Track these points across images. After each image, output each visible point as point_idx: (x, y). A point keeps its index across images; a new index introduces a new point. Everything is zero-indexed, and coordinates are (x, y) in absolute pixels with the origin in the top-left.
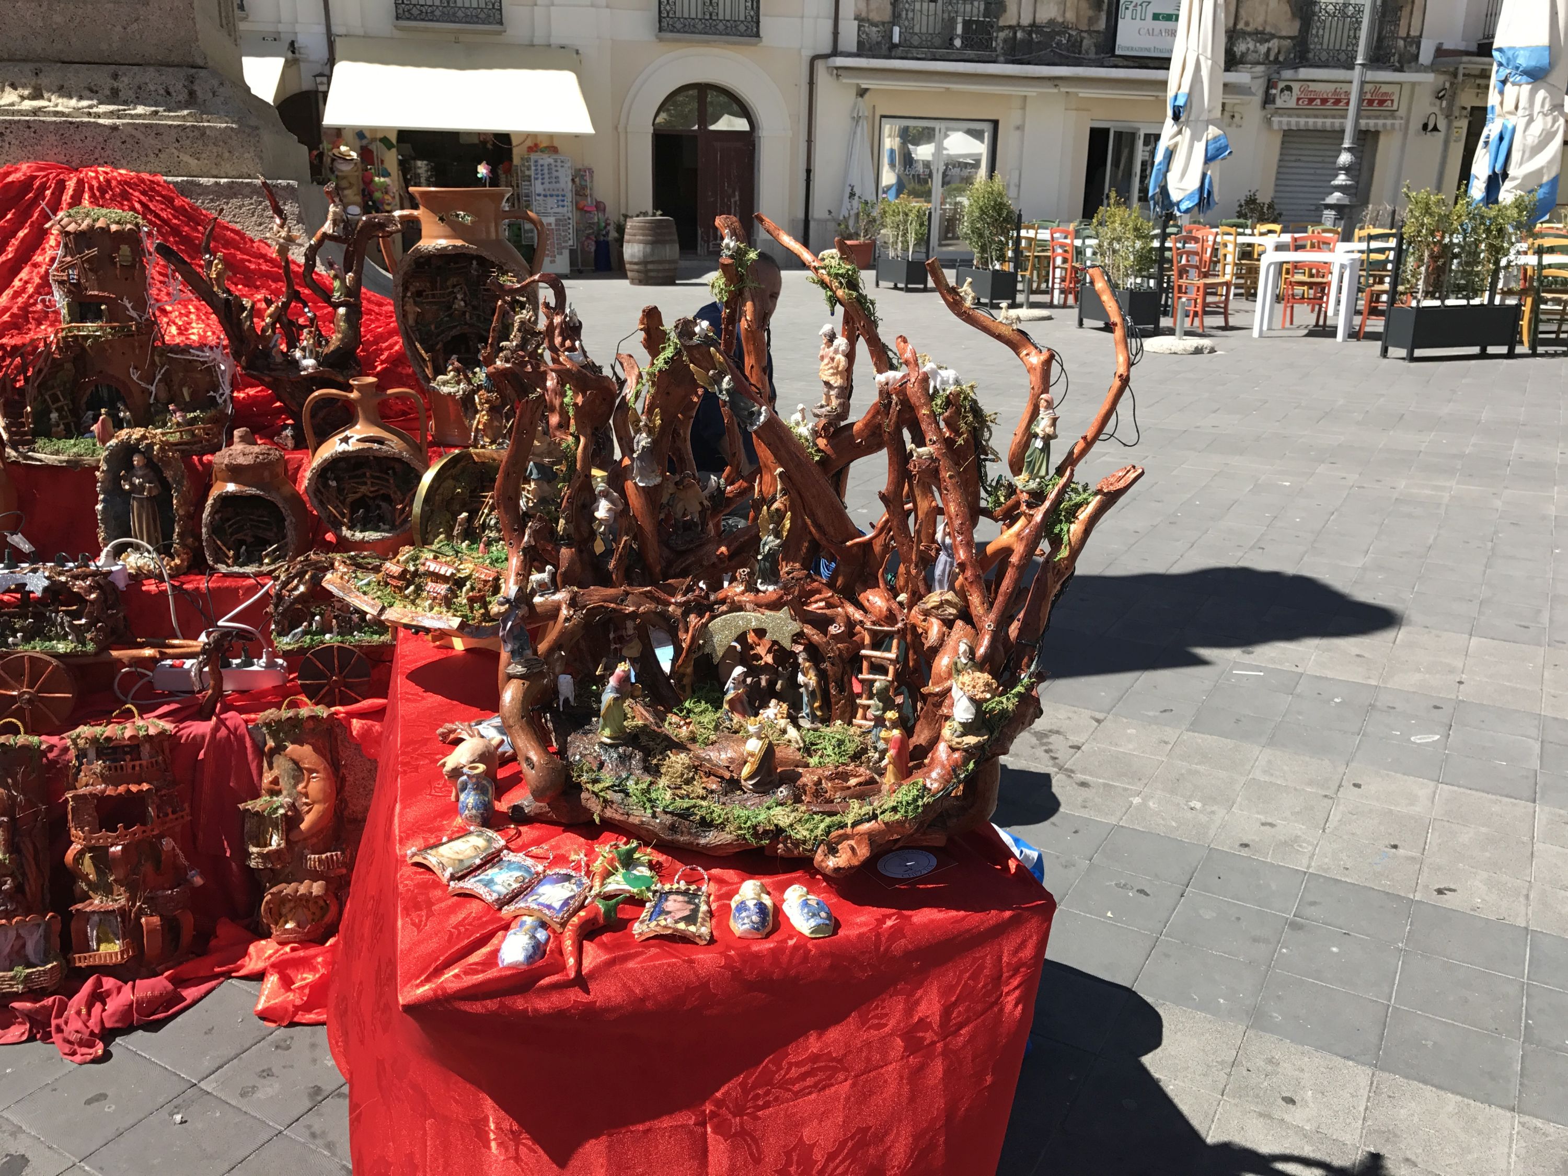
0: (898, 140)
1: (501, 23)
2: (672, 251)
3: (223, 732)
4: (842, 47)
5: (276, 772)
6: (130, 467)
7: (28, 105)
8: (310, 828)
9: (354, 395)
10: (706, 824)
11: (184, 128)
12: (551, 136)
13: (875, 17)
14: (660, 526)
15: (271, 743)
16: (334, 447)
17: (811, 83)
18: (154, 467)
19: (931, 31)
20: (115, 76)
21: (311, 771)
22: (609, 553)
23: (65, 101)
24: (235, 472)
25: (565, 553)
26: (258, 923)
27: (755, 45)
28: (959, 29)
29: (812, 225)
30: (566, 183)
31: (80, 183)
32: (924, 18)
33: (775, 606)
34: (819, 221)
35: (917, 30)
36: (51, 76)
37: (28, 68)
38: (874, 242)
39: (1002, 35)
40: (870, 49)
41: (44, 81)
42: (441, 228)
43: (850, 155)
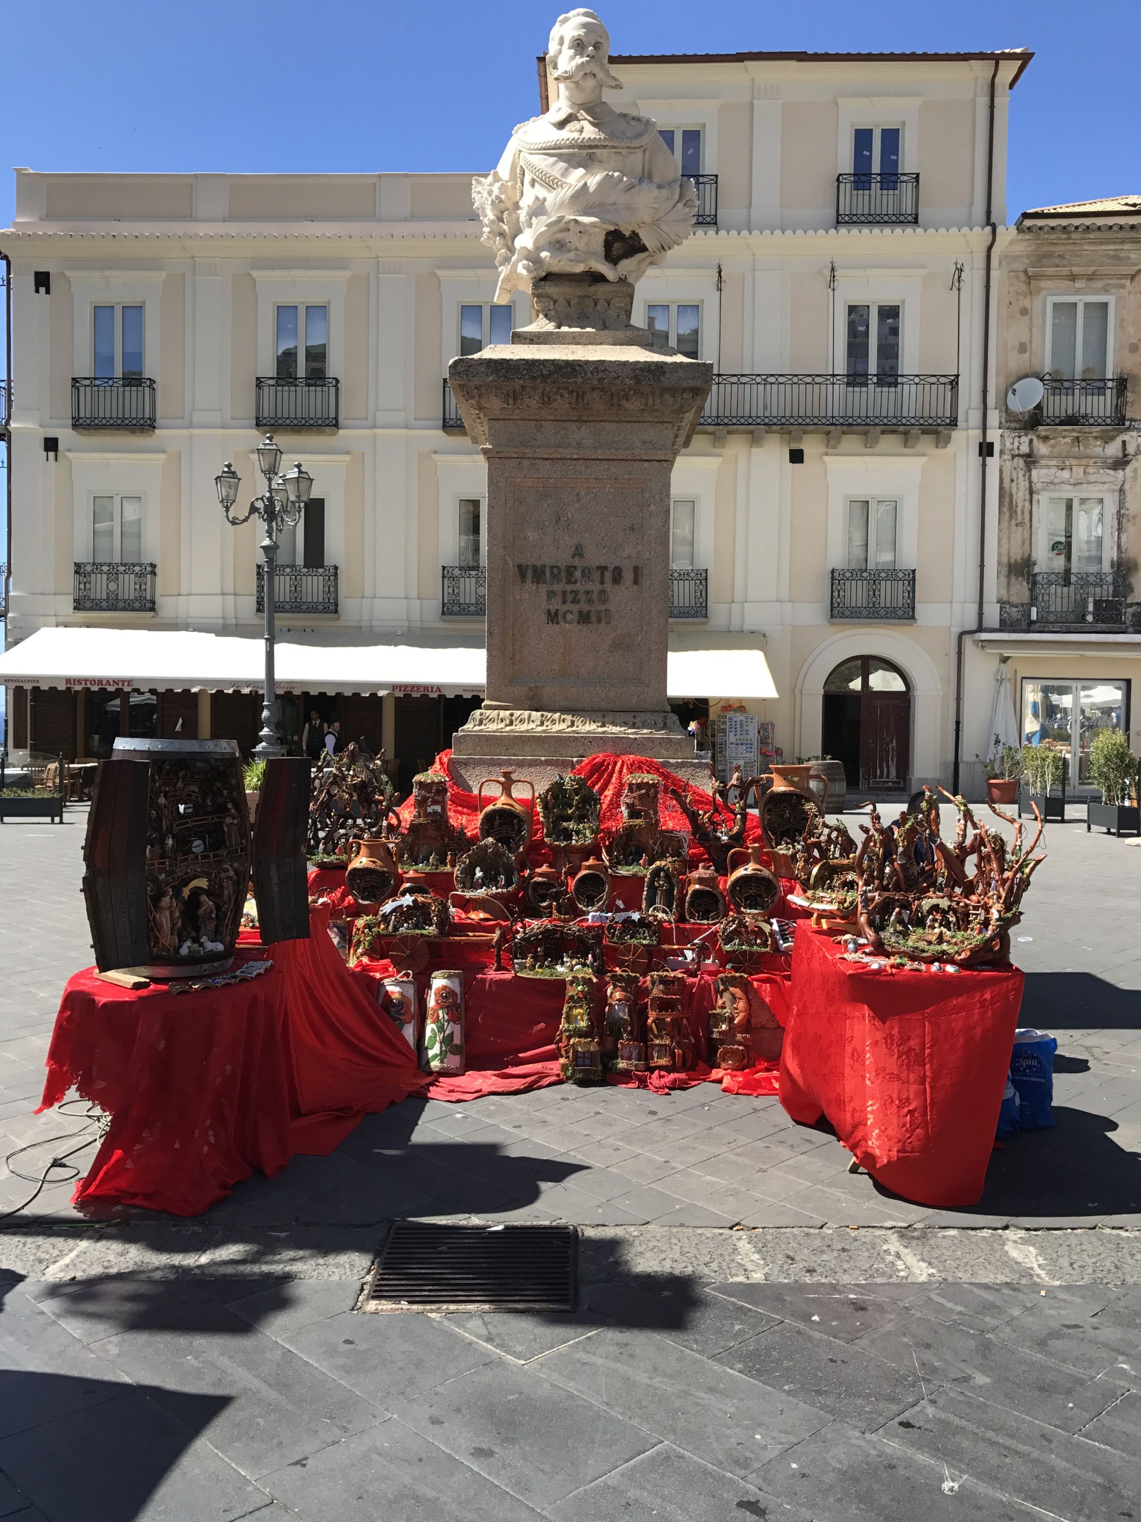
0: (1040, 694)
1: (706, 617)
2: (840, 787)
3: (703, 982)
4: (986, 623)
5: (724, 999)
6: (659, 876)
7: (601, 730)
8: (739, 1023)
9: (750, 851)
10: (923, 951)
11: (663, 738)
12: (740, 700)
13: (1015, 600)
14: (905, 876)
15: (722, 987)
16: (741, 872)
17: (960, 653)
18: (668, 877)
19: (1065, 609)
20: (635, 717)
21: (740, 999)
22: (889, 884)
23: (614, 728)
24: (701, 881)
25: (876, 882)
26: (715, 1061)
27: (911, 625)
28: (1091, 608)
29: (962, 767)
30: (753, 735)
31: (623, 762)
32: (1059, 600)
33: (942, 897)
34: (967, 763)
35: (1052, 609)
36: (610, 716)
37: (600, 714)
38: (1019, 781)
39: (1130, 610)
40: (1012, 625)
41: (606, 720)
42: (784, 782)
43: (994, 711)
